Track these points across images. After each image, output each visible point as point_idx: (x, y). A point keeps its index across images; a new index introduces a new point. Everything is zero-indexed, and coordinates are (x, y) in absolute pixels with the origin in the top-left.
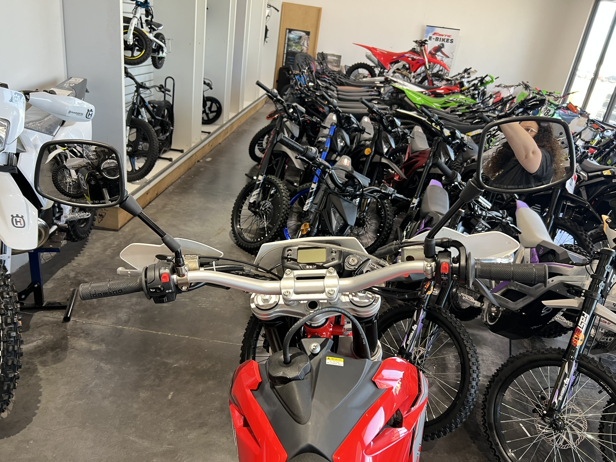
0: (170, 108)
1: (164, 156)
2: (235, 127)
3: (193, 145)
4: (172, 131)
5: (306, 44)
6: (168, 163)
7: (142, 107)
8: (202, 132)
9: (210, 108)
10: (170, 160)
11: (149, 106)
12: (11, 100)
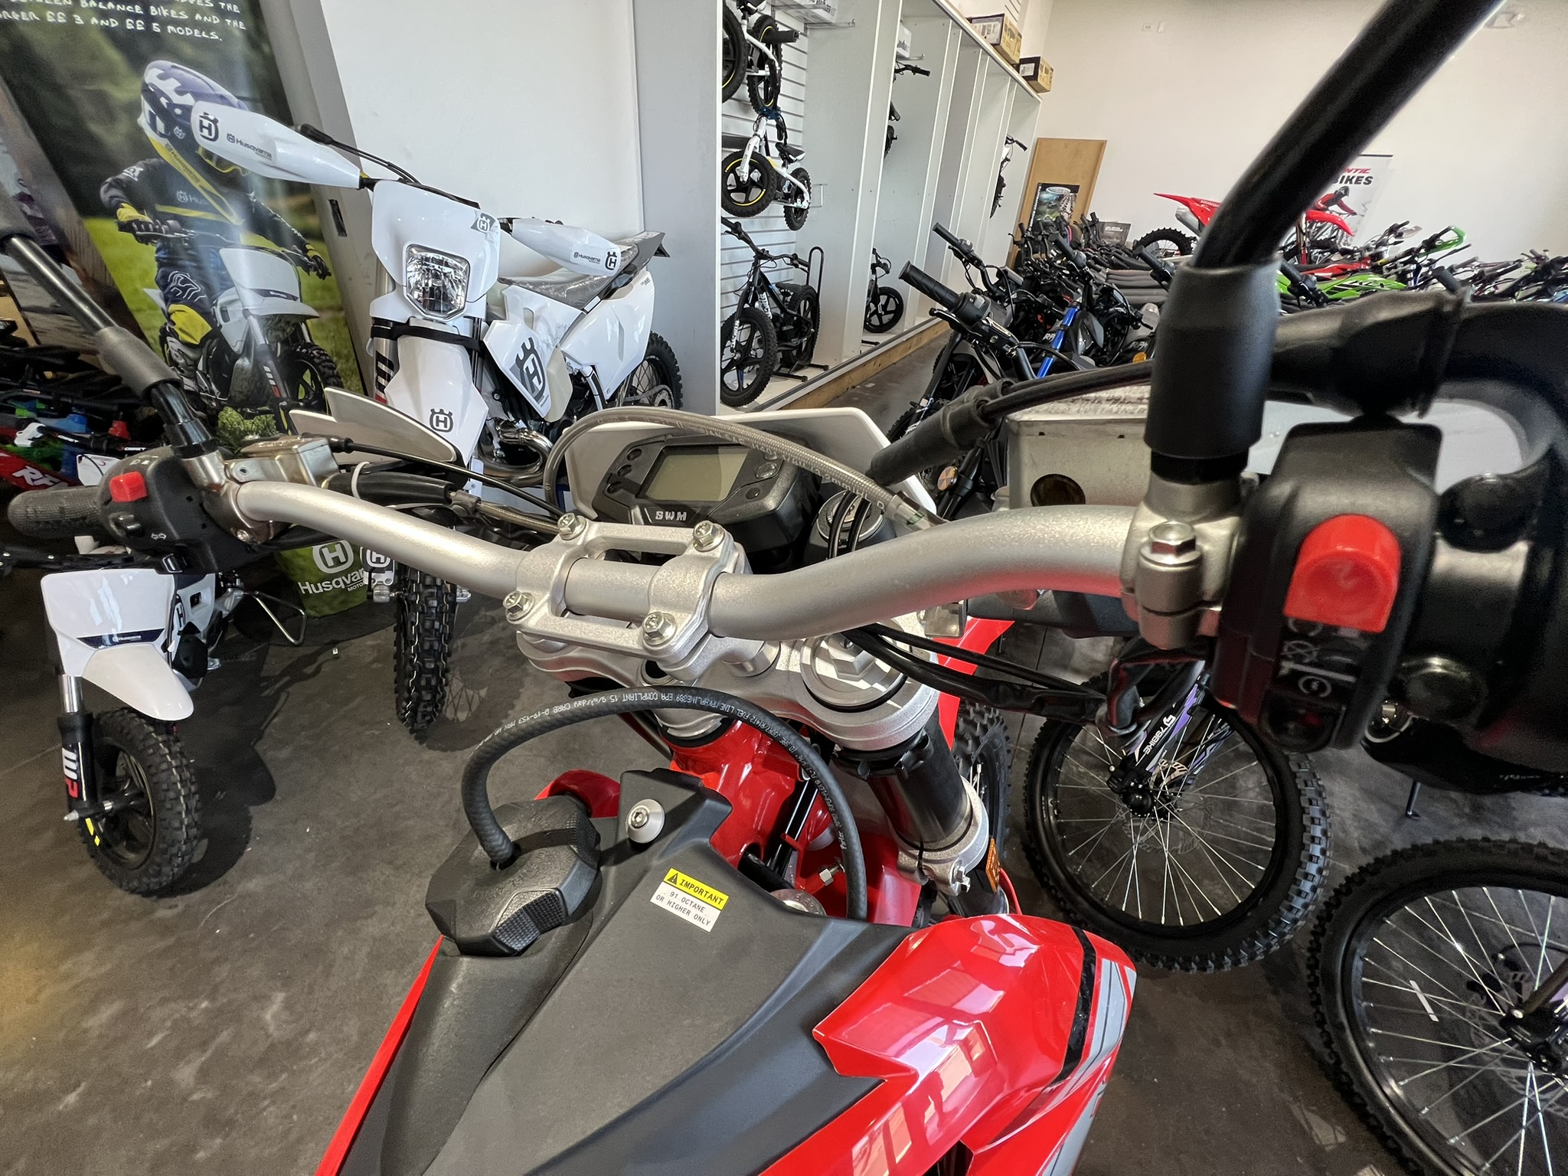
0: (813, 297)
1: (796, 374)
2: (925, 341)
3: (844, 360)
4: (814, 335)
5: (1068, 210)
6: (798, 383)
7: (762, 291)
8: (863, 342)
9: (884, 307)
10: (804, 379)
11: (776, 290)
12: (474, 227)
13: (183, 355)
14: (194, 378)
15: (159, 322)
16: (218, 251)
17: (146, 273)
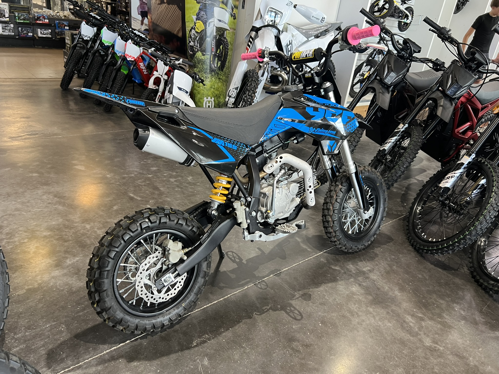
12: (287, 5)
13: (194, 35)
14: (194, 42)
15: (192, 25)
16: (214, 7)
17: (195, 11)
